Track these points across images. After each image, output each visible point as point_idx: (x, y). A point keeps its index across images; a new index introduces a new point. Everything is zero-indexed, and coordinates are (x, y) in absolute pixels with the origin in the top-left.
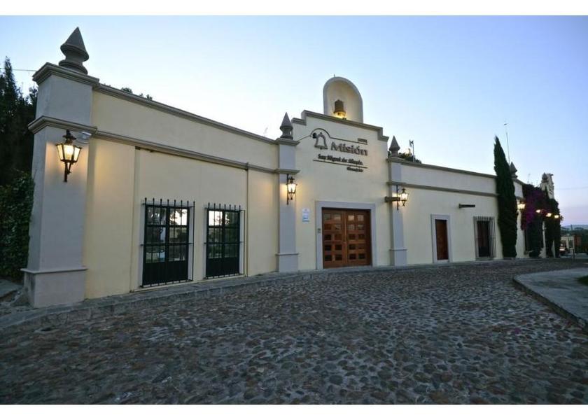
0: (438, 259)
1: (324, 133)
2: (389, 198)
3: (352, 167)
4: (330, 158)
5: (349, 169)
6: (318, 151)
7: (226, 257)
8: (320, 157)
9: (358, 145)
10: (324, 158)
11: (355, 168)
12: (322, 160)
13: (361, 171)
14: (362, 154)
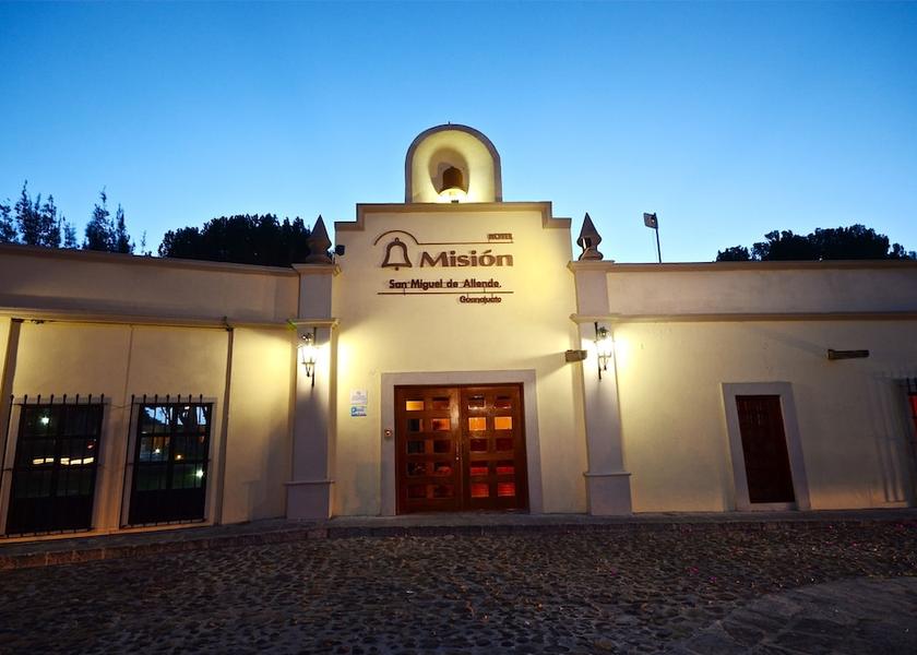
0: (753, 500)
1: (404, 239)
2: (576, 352)
3: (471, 296)
4: (415, 283)
5: (464, 300)
6: (390, 274)
7: (174, 487)
8: (393, 285)
9: (488, 247)
10: (401, 285)
11: (481, 296)
12: (401, 290)
13: (498, 300)
14: (500, 264)
